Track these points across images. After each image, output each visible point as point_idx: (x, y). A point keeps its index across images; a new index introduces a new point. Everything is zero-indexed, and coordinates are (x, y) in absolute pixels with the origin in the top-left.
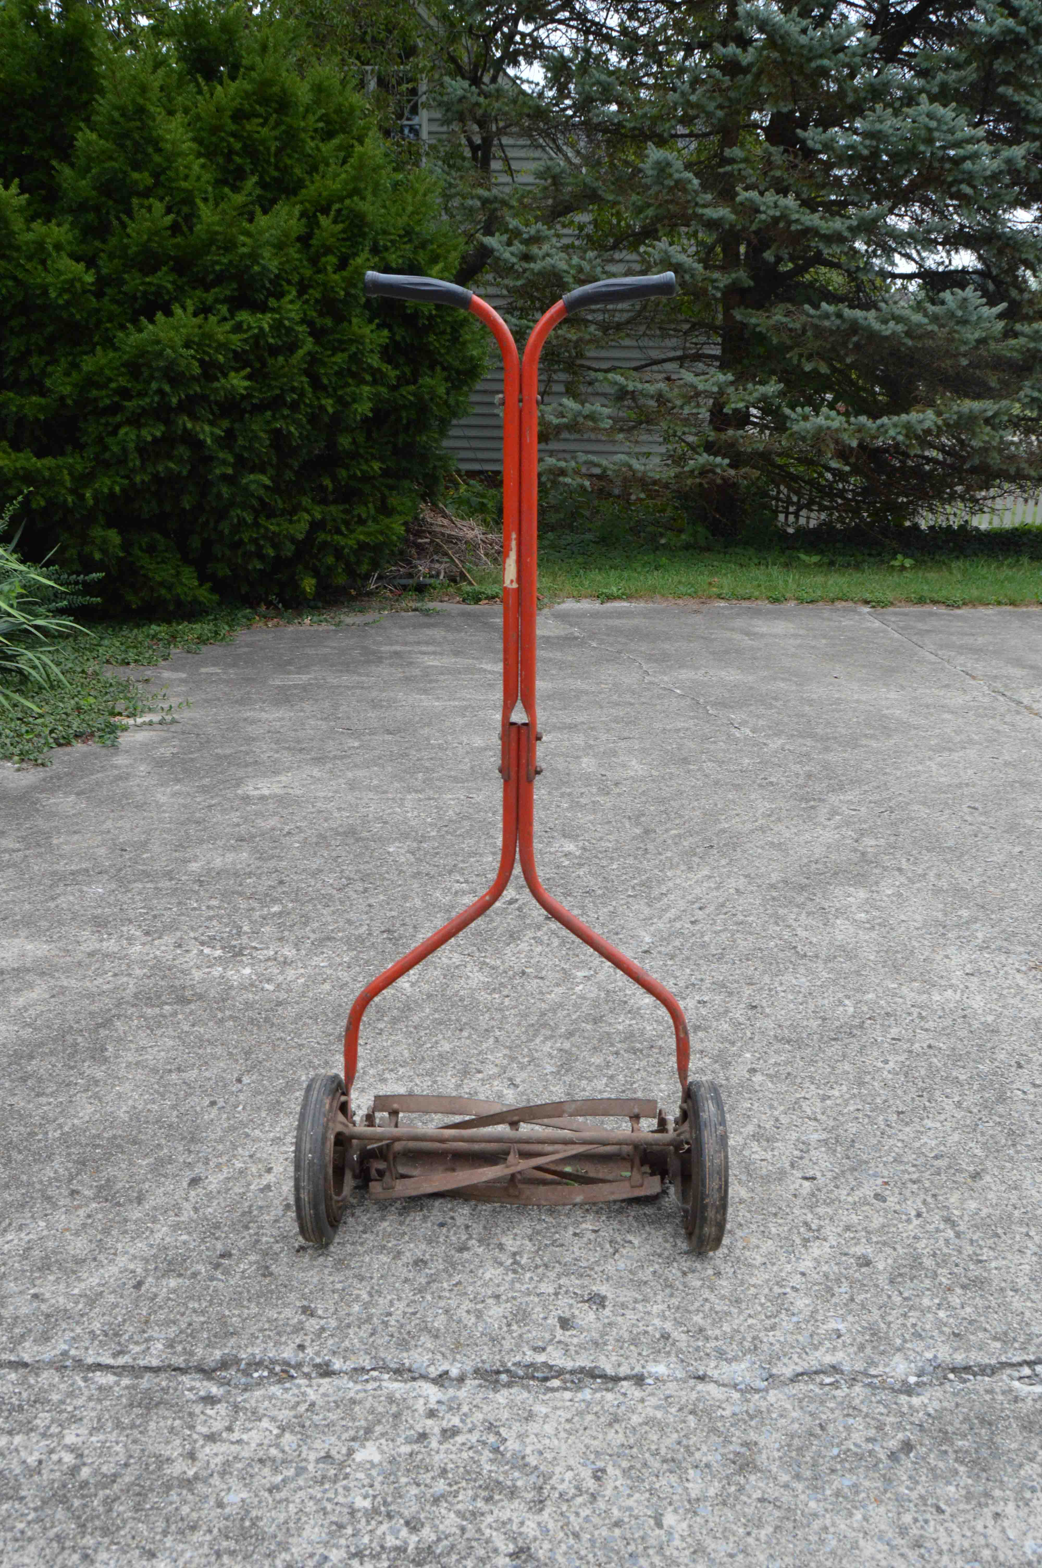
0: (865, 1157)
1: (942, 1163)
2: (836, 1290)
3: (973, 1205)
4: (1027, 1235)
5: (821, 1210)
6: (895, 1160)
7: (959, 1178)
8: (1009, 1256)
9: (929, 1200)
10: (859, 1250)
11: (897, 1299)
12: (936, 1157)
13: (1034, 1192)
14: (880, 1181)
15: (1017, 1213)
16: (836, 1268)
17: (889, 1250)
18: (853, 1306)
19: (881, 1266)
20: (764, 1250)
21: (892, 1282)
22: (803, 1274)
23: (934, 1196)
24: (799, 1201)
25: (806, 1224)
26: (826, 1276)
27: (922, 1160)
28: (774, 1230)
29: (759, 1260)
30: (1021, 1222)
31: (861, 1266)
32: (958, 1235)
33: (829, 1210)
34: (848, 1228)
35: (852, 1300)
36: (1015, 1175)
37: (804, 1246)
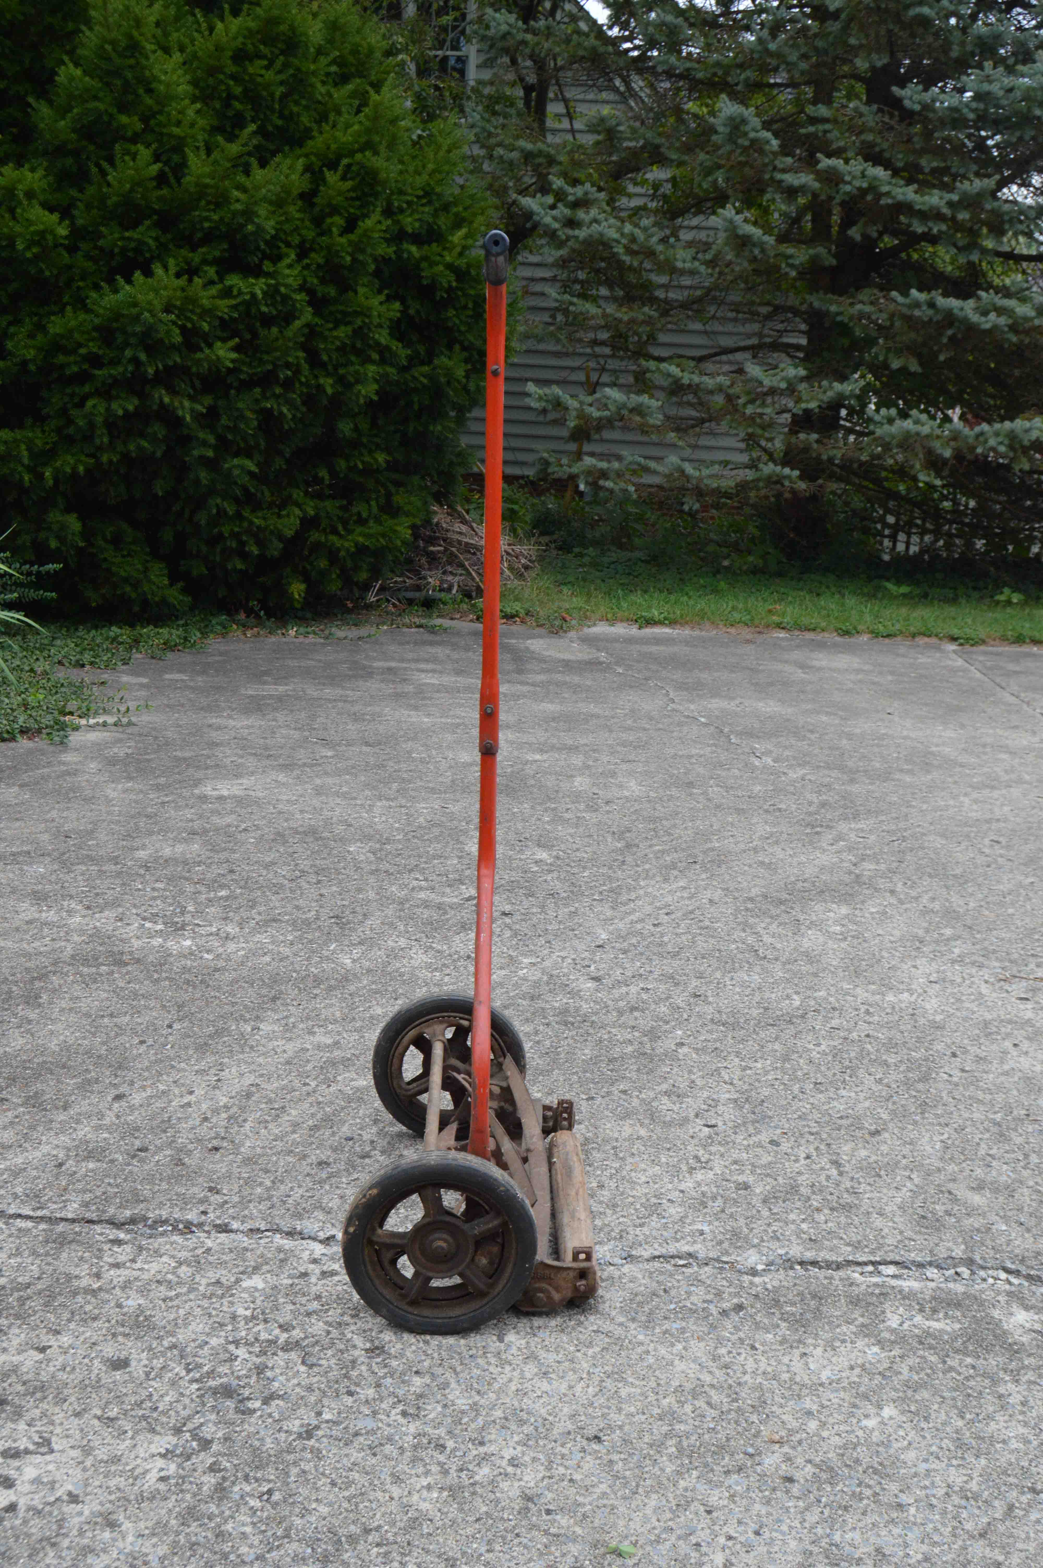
0: (770, 1114)
1: (844, 1122)
2: (710, 1203)
3: (863, 1153)
4: (910, 1178)
5: (713, 1149)
6: (800, 1117)
7: (858, 1133)
8: (885, 1191)
9: (822, 1147)
10: (741, 1179)
11: (765, 1213)
12: (841, 1118)
13: (928, 1148)
14: (779, 1131)
15: (904, 1161)
16: (714, 1190)
17: (769, 1180)
18: (723, 1216)
19: (758, 1191)
20: (650, 1172)
21: (764, 1201)
22: (682, 1191)
23: (828, 1145)
24: (696, 1141)
25: (696, 1157)
26: (704, 1194)
27: (827, 1118)
28: (664, 1160)
29: (643, 1179)
30: (906, 1168)
31: (738, 1189)
32: (841, 1174)
33: (722, 1149)
34: (735, 1162)
35: (723, 1211)
36: (914, 1135)
37: (690, 1173)
